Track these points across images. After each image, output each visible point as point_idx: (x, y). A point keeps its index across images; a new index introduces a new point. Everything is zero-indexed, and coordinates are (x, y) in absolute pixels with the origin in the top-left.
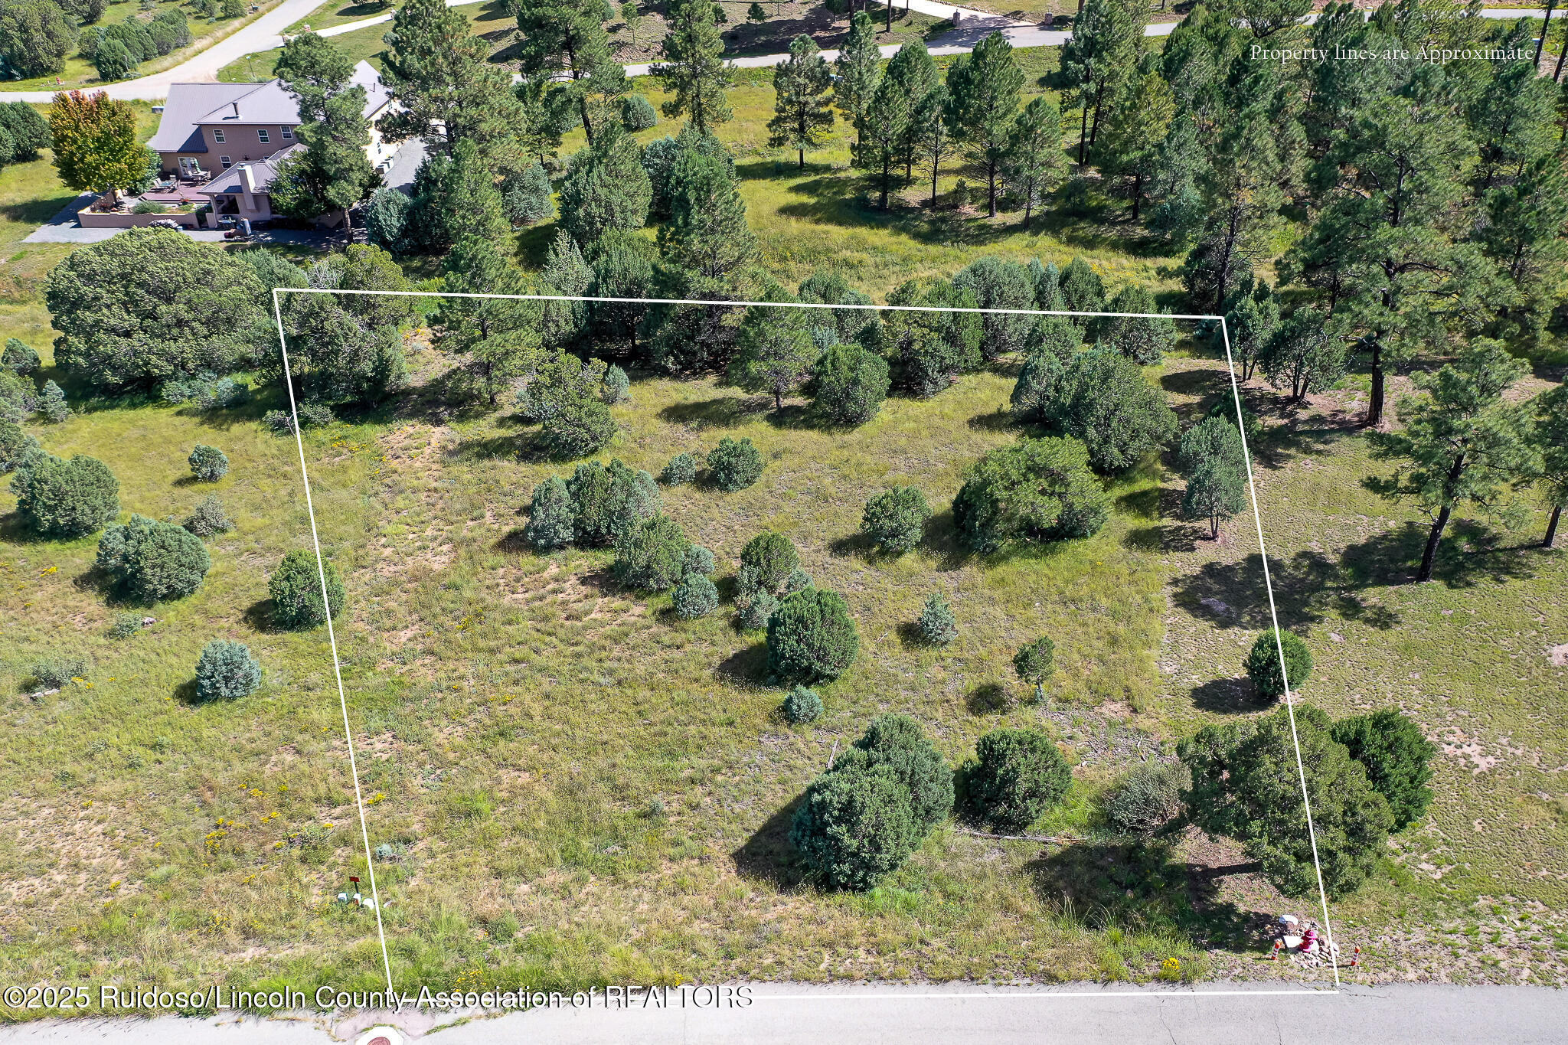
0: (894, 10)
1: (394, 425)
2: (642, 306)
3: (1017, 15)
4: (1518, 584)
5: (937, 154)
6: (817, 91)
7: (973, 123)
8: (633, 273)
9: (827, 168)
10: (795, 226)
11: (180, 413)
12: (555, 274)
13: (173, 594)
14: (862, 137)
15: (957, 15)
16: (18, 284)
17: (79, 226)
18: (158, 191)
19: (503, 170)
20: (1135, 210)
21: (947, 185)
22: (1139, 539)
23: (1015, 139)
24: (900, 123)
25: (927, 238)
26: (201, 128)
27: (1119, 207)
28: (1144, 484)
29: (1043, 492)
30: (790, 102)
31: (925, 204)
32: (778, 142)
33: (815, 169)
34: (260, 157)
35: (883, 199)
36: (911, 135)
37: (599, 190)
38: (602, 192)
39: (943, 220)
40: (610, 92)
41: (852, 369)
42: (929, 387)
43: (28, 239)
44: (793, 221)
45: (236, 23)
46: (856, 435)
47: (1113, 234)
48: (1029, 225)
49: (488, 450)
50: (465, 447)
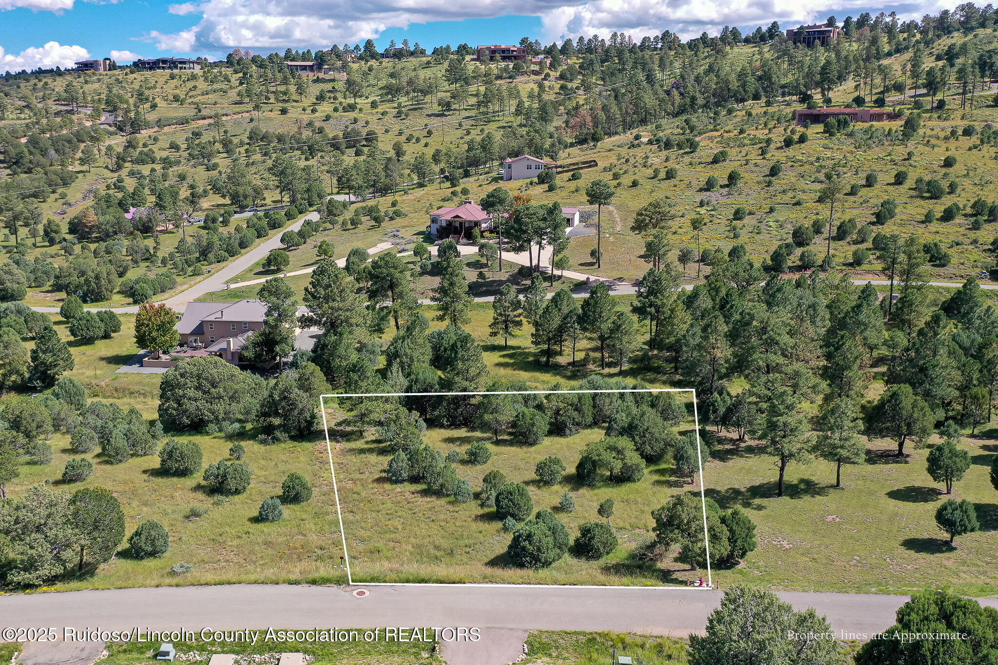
0: (555, 276)
1: (318, 443)
2: (432, 396)
3: (620, 279)
4: (821, 498)
5: (575, 339)
6: (514, 310)
7: (593, 323)
8: (428, 380)
9: (519, 348)
10: (502, 371)
11: (214, 438)
12: (390, 382)
13: (237, 492)
14: (537, 330)
15: (588, 279)
16: (116, 390)
17: (142, 366)
18: (178, 352)
19: (359, 342)
20: (676, 368)
21: (580, 356)
22: (658, 483)
23: (612, 331)
24: (556, 322)
25: (569, 378)
26: (202, 322)
27: (669, 367)
28: (663, 466)
29: (614, 458)
30: (501, 315)
31: (569, 364)
32: (494, 334)
33: (512, 348)
34: (235, 335)
35: (548, 361)
36: (561, 330)
37: (407, 350)
38: (409, 351)
39: (578, 371)
40: (410, 308)
41: (531, 419)
42: (568, 432)
43: (117, 371)
44: (502, 369)
45: (200, 278)
46: (533, 449)
47: (664, 378)
48: (621, 373)
49: (362, 451)
50: (351, 450)
